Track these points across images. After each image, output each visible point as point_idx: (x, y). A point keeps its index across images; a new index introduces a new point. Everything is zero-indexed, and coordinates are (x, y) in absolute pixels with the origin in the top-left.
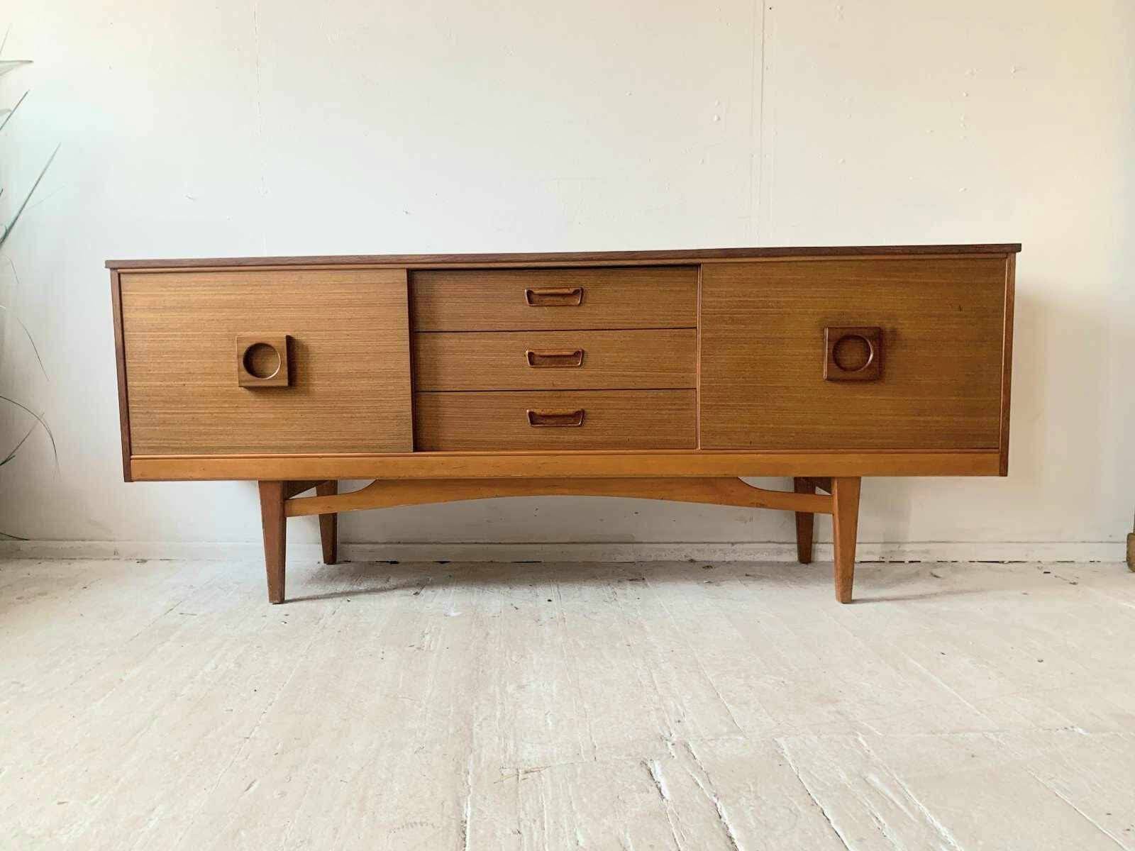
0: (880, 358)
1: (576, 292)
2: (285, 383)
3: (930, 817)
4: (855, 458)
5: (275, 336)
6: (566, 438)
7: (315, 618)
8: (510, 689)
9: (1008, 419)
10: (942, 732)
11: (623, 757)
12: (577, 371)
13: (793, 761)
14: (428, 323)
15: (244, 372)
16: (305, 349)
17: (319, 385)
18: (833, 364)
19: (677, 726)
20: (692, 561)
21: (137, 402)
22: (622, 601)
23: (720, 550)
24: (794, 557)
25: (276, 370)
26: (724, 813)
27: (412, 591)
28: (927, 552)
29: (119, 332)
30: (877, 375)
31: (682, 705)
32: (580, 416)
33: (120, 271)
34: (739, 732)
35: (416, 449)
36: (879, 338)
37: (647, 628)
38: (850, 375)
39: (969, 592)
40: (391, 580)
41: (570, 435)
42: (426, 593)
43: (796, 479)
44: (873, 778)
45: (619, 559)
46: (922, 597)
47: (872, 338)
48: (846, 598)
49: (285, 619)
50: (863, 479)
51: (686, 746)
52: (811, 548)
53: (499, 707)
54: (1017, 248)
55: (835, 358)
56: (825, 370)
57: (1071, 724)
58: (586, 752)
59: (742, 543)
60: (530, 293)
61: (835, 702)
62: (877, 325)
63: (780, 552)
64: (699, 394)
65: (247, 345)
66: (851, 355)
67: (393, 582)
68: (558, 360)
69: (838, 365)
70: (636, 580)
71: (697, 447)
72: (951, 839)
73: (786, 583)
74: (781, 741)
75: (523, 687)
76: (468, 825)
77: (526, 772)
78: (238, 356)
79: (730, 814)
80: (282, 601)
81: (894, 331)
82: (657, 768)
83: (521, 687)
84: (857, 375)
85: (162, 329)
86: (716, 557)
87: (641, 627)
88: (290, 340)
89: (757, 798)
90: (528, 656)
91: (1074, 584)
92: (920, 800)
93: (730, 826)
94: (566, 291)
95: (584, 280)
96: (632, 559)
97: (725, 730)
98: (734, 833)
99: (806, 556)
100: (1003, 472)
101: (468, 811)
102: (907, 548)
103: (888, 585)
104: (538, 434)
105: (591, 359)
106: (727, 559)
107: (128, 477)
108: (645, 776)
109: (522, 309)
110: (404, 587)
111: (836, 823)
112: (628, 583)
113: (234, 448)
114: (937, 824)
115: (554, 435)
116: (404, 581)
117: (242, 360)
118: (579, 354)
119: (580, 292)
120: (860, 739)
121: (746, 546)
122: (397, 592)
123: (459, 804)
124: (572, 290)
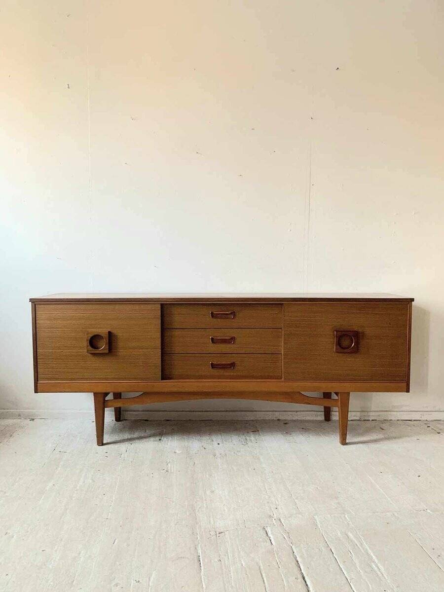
0: (357, 344)
1: (231, 313)
2: (107, 351)
3: (370, 551)
4: (347, 385)
5: (103, 331)
6: (227, 374)
7: (119, 454)
8: (208, 492)
9: (410, 369)
10: (377, 512)
11: (256, 526)
12: (232, 346)
13: (321, 527)
14: (168, 325)
15: (90, 348)
16: (116, 336)
17: (122, 352)
18: (338, 347)
19: (276, 511)
20: (279, 420)
21: (41, 359)
22: (250, 444)
23: (291, 415)
24: (323, 418)
25: (103, 346)
26: (295, 551)
27: (158, 438)
28: (379, 416)
29: (34, 328)
30: (356, 350)
31: (278, 501)
32: (233, 365)
33: (35, 303)
34: (300, 513)
35: (162, 379)
36: (357, 336)
37: (262, 460)
38: (346, 350)
39: (395, 438)
40: (147, 431)
41: (228, 373)
42: (164, 439)
43: (324, 393)
44: (350, 535)
45: (247, 419)
46: (376, 441)
47: (354, 336)
48: (344, 442)
49: (106, 455)
50: (351, 393)
51: (280, 520)
52: (330, 413)
53: (205, 502)
54: (413, 300)
55: (339, 344)
56: (335, 348)
57: (426, 508)
58: (241, 524)
59: (301, 411)
60: (212, 313)
61: (337, 498)
62: (356, 329)
63: (317, 416)
64: (283, 356)
65: (91, 335)
66: (345, 343)
67: (148, 432)
68: (224, 341)
69: (340, 346)
70: (255, 431)
71: (282, 378)
72: (376, 561)
73: (319, 433)
74: (316, 517)
75: (213, 491)
76: (201, 557)
77: (219, 533)
78: (87, 340)
79: (297, 552)
80: (103, 444)
81: (363, 333)
82: (269, 530)
83: (213, 492)
84: (348, 350)
85: (53, 328)
86: (289, 418)
87: (259, 459)
88: (109, 332)
89: (307, 544)
90: (213, 475)
91: (439, 433)
92: (367, 544)
93: (297, 557)
94: (227, 312)
95: (236, 309)
96: (252, 419)
97: (295, 512)
98: (298, 559)
99: (328, 417)
100: (408, 391)
101: (200, 551)
102: (371, 414)
103: (362, 434)
104: (215, 372)
105: (238, 340)
106: (294, 419)
107: (36, 391)
108: (265, 535)
109: (209, 318)
110: (154, 435)
111: (336, 555)
112: (251, 433)
113: (84, 378)
114: (372, 554)
115: (221, 372)
116: (153, 432)
117: (88, 342)
118: (233, 339)
119: (233, 313)
120: (346, 516)
121: (302, 413)
122: (152, 439)
123: (196, 549)
124: (230, 312)
